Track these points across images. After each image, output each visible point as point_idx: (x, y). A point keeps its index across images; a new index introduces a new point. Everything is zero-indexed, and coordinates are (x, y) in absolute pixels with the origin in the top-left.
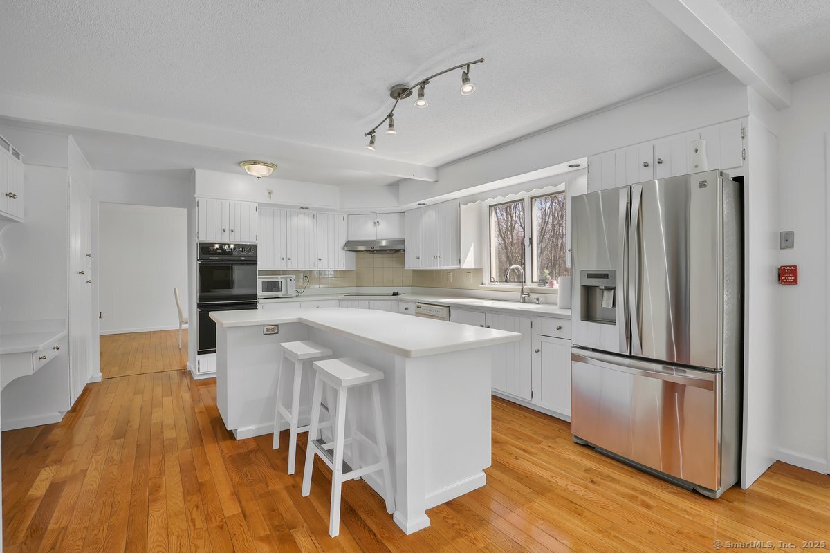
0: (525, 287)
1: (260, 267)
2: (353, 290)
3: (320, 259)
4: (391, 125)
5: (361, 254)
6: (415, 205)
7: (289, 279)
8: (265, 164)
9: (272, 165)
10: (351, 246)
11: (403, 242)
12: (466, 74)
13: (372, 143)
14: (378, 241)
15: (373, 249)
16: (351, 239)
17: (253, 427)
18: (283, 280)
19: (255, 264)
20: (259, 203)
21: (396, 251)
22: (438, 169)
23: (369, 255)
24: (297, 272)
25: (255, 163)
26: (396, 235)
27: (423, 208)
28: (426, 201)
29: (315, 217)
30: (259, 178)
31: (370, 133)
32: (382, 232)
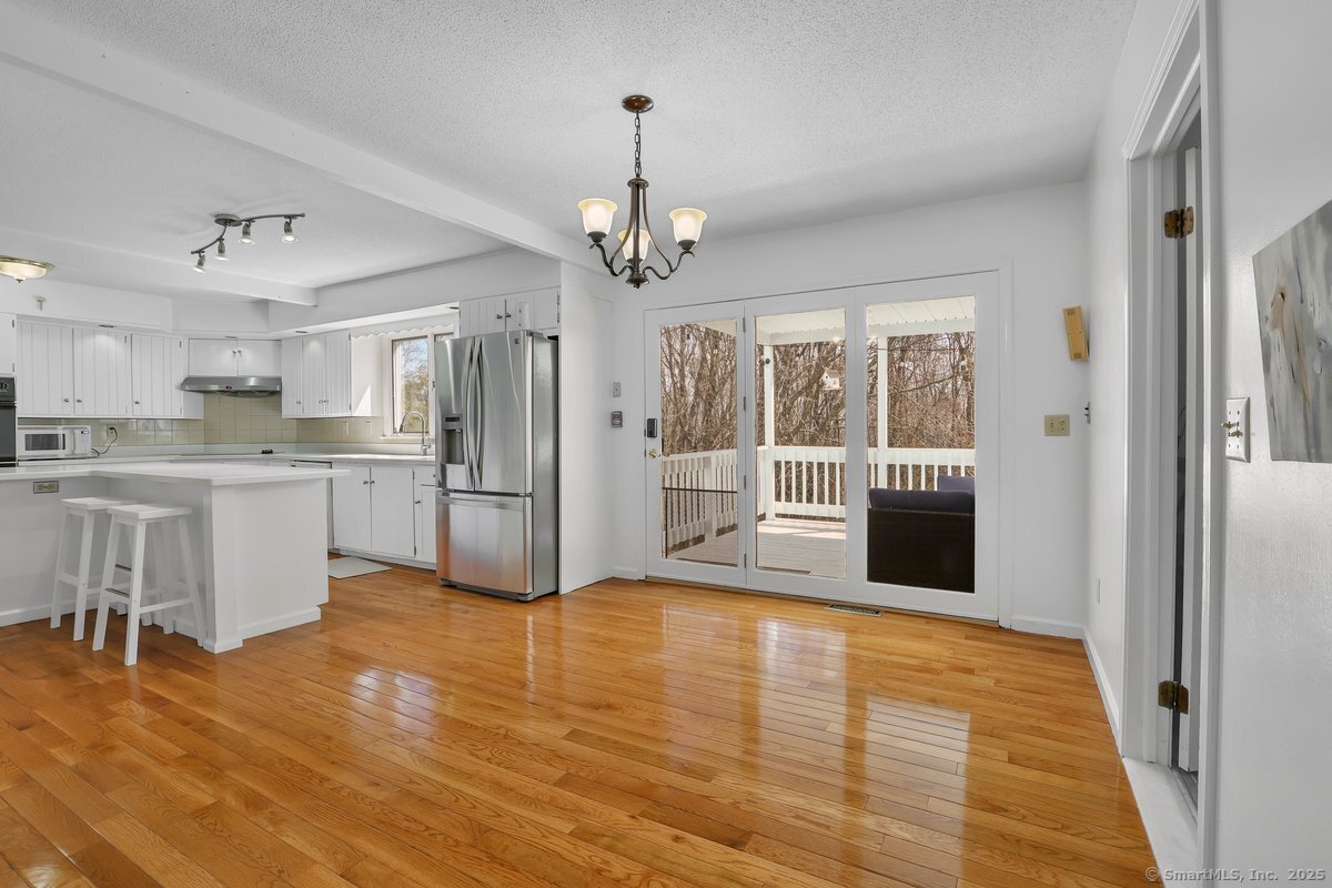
0: (426, 438)
1: (20, 413)
2: (201, 448)
3: (137, 403)
4: (221, 251)
5: (215, 398)
6: (292, 332)
7: (78, 432)
8: (31, 262)
9: (44, 265)
10: (194, 385)
11: (278, 380)
12: (288, 224)
13: (200, 264)
14: (243, 379)
15: (233, 390)
16: (194, 373)
17: (18, 611)
18: (67, 433)
19: (13, 407)
20: (18, 315)
21: (270, 393)
22: (319, 291)
23: (225, 398)
24: (95, 422)
25: (12, 260)
26: (269, 371)
27: (304, 339)
28: (311, 329)
29: (129, 340)
30: (19, 281)
31: (200, 252)
32: (250, 366)
